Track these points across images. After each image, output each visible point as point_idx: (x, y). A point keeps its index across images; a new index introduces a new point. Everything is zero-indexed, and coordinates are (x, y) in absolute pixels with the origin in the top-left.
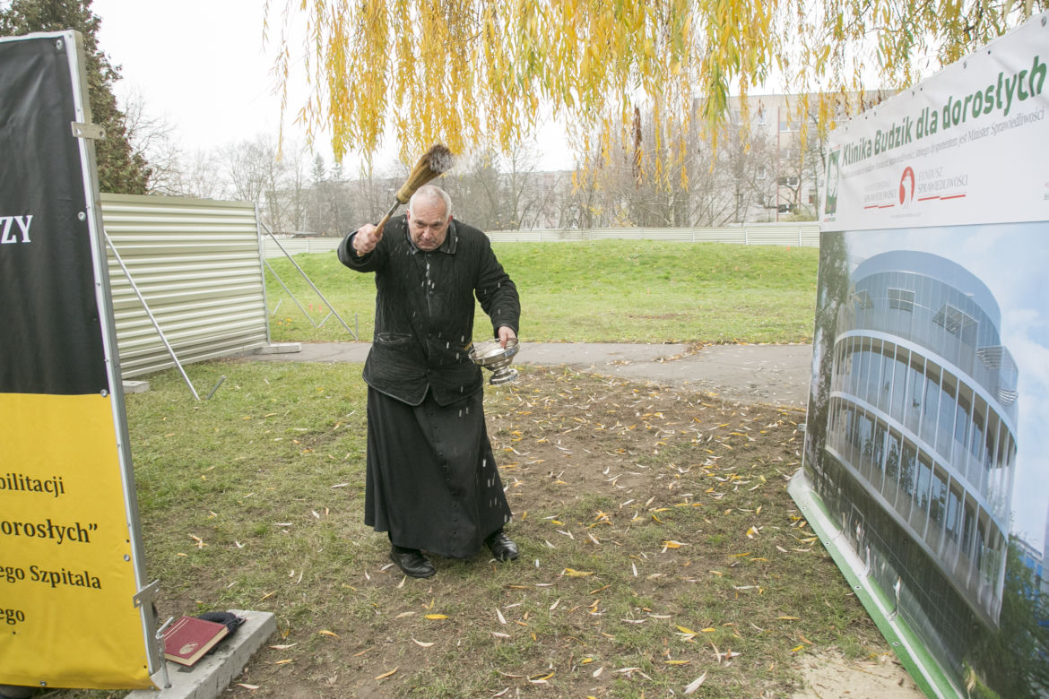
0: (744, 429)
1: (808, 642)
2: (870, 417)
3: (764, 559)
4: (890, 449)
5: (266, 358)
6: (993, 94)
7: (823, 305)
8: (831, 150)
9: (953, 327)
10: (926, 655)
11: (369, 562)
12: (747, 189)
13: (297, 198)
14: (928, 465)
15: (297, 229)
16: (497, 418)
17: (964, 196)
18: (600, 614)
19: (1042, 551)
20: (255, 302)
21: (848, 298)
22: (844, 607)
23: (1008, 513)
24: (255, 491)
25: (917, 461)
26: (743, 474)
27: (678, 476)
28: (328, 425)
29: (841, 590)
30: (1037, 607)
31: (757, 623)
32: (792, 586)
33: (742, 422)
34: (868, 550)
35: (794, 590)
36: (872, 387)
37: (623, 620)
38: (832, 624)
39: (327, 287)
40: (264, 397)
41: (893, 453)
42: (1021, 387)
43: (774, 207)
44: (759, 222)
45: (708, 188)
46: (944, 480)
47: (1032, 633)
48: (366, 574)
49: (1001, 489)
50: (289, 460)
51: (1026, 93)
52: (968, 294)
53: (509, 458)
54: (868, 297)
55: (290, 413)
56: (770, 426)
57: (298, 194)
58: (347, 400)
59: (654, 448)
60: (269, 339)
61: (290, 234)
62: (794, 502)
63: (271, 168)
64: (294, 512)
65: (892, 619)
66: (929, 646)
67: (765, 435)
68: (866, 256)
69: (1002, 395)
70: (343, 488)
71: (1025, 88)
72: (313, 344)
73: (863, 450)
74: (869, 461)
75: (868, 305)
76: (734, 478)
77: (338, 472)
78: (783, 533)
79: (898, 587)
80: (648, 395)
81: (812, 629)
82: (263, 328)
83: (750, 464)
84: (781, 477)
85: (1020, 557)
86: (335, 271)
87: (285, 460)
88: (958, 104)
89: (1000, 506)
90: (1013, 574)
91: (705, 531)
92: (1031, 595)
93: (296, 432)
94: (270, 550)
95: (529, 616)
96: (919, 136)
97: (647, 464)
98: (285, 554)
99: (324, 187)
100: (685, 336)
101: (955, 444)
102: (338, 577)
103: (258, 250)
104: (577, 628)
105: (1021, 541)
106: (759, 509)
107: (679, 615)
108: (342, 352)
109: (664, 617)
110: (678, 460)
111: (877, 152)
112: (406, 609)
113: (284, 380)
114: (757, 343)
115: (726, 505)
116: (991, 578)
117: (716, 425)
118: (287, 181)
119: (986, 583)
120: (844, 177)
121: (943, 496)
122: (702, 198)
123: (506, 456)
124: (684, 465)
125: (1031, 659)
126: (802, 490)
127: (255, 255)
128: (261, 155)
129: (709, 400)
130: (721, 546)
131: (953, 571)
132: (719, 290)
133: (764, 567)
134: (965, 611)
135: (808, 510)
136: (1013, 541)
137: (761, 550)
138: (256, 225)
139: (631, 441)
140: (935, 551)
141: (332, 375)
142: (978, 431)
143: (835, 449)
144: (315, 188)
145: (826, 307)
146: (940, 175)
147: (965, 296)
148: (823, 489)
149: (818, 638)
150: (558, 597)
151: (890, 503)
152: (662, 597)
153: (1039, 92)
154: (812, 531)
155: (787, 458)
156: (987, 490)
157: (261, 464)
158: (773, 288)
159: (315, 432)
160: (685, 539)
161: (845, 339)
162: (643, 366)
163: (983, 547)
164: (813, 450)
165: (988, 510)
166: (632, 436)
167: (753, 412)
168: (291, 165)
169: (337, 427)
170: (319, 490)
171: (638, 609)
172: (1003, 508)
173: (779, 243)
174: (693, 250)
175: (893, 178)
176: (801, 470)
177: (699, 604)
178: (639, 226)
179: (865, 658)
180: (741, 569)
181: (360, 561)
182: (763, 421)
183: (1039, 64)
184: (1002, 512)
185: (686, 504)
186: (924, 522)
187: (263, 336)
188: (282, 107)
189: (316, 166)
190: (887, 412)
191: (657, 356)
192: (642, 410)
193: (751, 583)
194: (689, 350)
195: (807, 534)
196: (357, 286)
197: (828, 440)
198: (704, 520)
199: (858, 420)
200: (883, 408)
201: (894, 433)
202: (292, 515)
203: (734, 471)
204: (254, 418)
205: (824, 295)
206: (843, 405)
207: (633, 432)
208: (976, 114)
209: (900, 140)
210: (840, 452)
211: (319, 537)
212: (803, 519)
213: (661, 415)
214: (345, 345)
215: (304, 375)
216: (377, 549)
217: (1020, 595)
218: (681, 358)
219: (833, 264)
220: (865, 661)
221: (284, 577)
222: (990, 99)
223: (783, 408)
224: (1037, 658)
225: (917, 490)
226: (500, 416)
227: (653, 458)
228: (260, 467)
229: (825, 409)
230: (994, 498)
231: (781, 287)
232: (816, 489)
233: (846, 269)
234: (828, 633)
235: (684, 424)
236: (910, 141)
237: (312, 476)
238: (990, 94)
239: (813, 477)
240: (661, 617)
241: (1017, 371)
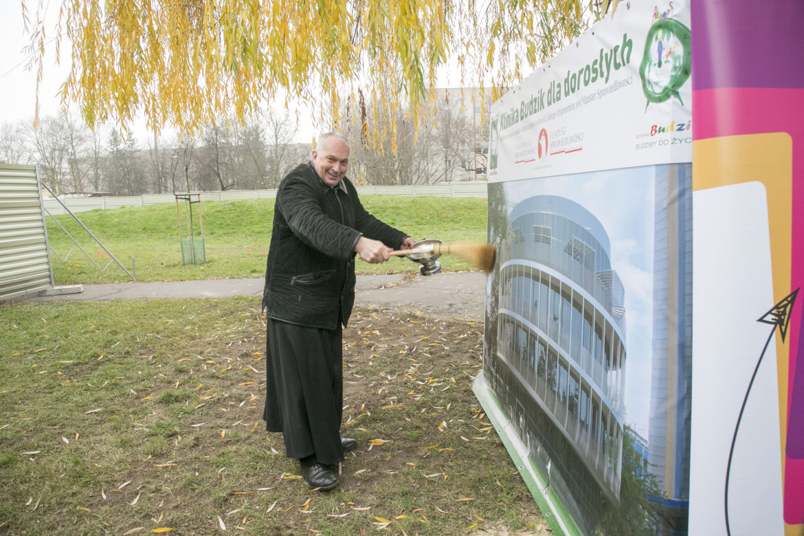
0: (442, 340)
1: (482, 519)
2: (526, 329)
3: (450, 449)
4: (540, 355)
5: (49, 299)
6: (597, 66)
7: (492, 241)
8: (492, 119)
9: (578, 255)
10: (570, 522)
11: (107, 482)
12: (453, 157)
13: (96, 165)
14: (566, 367)
15: (96, 188)
16: (243, 341)
17: (581, 149)
18: (310, 512)
19: (647, 439)
20: (39, 252)
21: (507, 235)
22: (510, 485)
23: (622, 407)
24: (11, 423)
25: (558, 364)
26: (438, 377)
27: (387, 382)
28: (92, 356)
29: (509, 470)
30: (645, 485)
31: (441, 506)
32: (471, 471)
33: (440, 334)
34: (528, 436)
35: (473, 474)
36: (526, 305)
37: (329, 515)
38: (501, 501)
39: (117, 237)
40: (38, 334)
41: (542, 358)
42: (627, 304)
43: (473, 170)
44: (462, 180)
45: (424, 155)
46: (577, 380)
47: (643, 507)
48: (103, 494)
49: (617, 387)
50: (50, 391)
51: (619, 63)
52: (587, 228)
53: (248, 376)
54: (521, 233)
55: (59, 348)
56: (461, 336)
57: (97, 161)
58: (115, 333)
59: (370, 360)
60: (53, 283)
61: (88, 194)
62: (476, 398)
63: (72, 139)
64: (45, 440)
65: (546, 493)
66: (572, 515)
67: (457, 344)
68: (518, 201)
69: (614, 310)
70: (96, 413)
71: (619, 60)
72: (96, 285)
73: (522, 356)
74: (526, 365)
75: (520, 240)
76: (431, 381)
77: (93, 399)
78: (467, 425)
79: (549, 466)
80: (368, 316)
81: (485, 507)
82: (47, 273)
83: (444, 368)
84: (467, 378)
85: (632, 444)
86: (124, 224)
87: (46, 391)
88: (574, 76)
89: (616, 401)
90: (628, 457)
91: (405, 429)
92: (641, 475)
93: (62, 364)
94: (12, 480)
95: (247, 520)
96: (549, 103)
97: (361, 374)
98: (26, 482)
99: (119, 156)
100: (403, 268)
101: (583, 351)
102: (74, 500)
103: (40, 207)
104: (289, 528)
105: (632, 431)
106: (449, 406)
107: (377, 506)
108: (120, 291)
109: (365, 509)
110: (388, 369)
111: (522, 118)
112: (135, 525)
113: (60, 319)
114: (456, 271)
115: (424, 404)
116: (612, 460)
117: (419, 339)
118: (86, 150)
119: (609, 465)
120: (501, 140)
121: (577, 393)
122: (419, 164)
123: (246, 374)
124: (392, 373)
125: (643, 528)
126: (482, 388)
127: (37, 210)
128: (62, 127)
129: (415, 317)
130: (416, 440)
131: (586, 455)
132: (432, 231)
133: (450, 455)
134: (596, 488)
135: (486, 404)
136: (627, 431)
137: (448, 442)
138: (37, 184)
139: (351, 355)
140: (573, 438)
141: (105, 312)
142: (598, 339)
143: (503, 355)
144: (111, 156)
145: (493, 242)
146: (564, 134)
147: (585, 230)
148: (496, 386)
149: (489, 514)
150: (275, 499)
151: (541, 398)
152: (365, 490)
153: (628, 62)
154: (489, 422)
155: (473, 362)
156: (607, 388)
157: (21, 396)
158: (471, 229)
159: (80, 363)
160: (388, 436)
161: (506, 267)
162: (367, 293)
163: (606, 435)
164: (489, 355)
165: (608, 404)
166: (353, 351)
167: (449, 325)
168: (90, 137)
169: (101, 357)
170: (73, 417)
171: (343, 504)
172: (618, 403)
173: (476, 196)
174: (413, 201)
175: (532, 138)
176: (482, 372)
177: (395, 494)
178: (374, 184)
179: (525, 529)
180: (431, 460)
181: (99, 482)
182: (456, 333)
183: (627, 40)
184: (618, 406)
185: (392, 406)
186: (565, 414)
187: (47, 280)
188: (38, 80)
189: (112, 138)
190: (536, 325)
191: (379, 284)
192: (363, 329)
193: (439, 471)
194: (405, 278)
195: (484, 424)
196: (143, 235)
197: (498, 348)
198: (404, 419)
199: (517, 332)
200: (534, 322)
201: (542, 343)
202: (41, 443)
203: (431, 376)
204: (25, 353)
205: (492, 233)
206: (508, 320)
207: (354, 348)
208: (586, 83)
209: (537, 107)
210: (507, 357)
211: (63, 462)
212: (483, 412)
213: (377, 332)
214: (123, 285)
215: (79, 313)
216: (117, 468)
217: (633, 476)
218: (398, 285)
219: (497, 209)
220: (525, 531)
221: (21, 505)
222: (595, 71)
223: (472, 322)
224: (647, 527)
225: (559, 388)
226: (245, 340)
227: (368, 368)
228: (20, 399)
229: (495, 323)
230: (612, 395)
231: (477, 229)
232: (492, 387)
233: (506, 212)
234: (497, 510)
235: (395, 339)
236: (544, 108)
237: (69, 404)
238: (595, 67)
239: (490, 377)
240: (362, 509)
241: (623, 290)
